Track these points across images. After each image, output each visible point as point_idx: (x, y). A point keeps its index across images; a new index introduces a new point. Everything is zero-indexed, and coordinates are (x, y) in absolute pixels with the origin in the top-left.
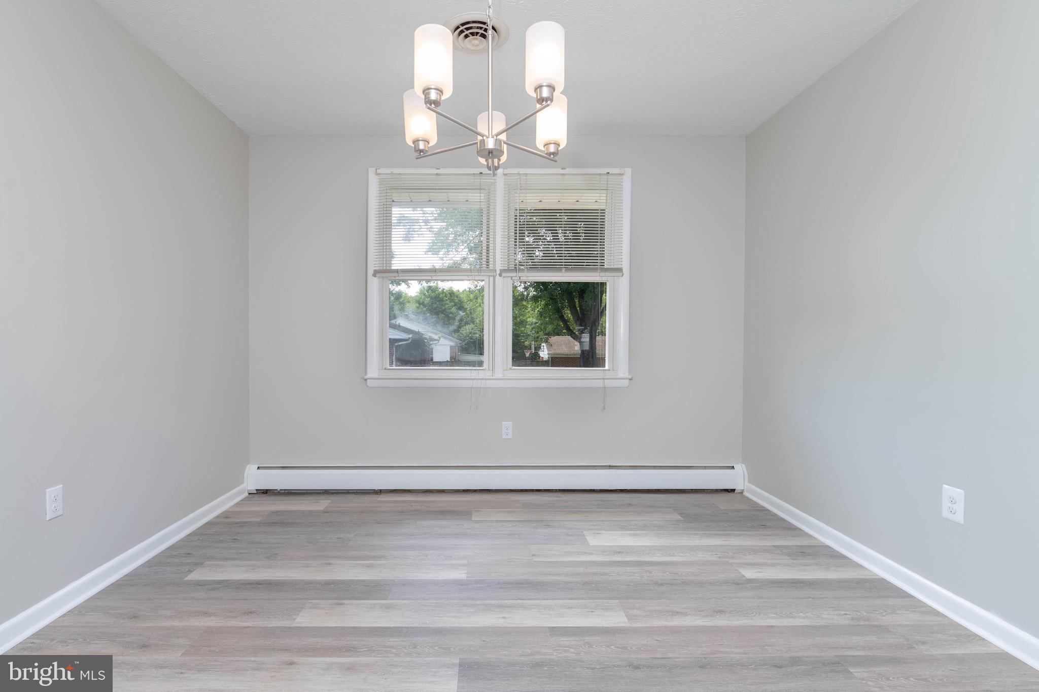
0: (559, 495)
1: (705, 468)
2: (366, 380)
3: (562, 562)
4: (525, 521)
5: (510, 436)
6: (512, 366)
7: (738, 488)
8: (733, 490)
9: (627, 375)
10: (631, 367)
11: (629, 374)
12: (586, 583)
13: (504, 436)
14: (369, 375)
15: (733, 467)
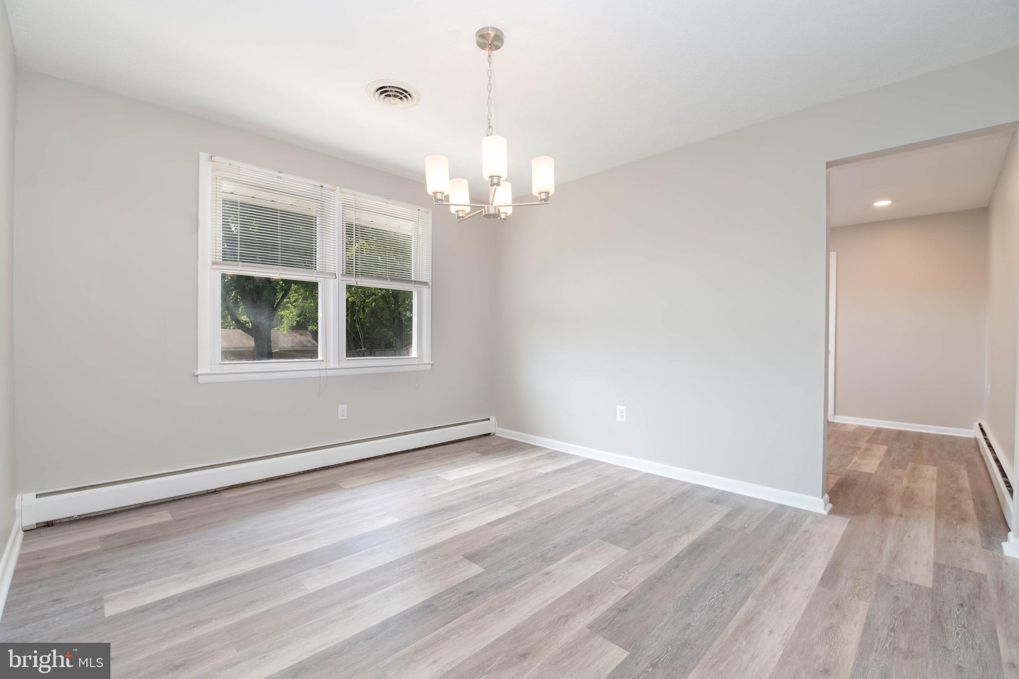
0: (388, 458)
1: (474, 422)
2: (197, 376)
3: (447, 493)
4: (383, 480)
5: (345, 417)
6: (347, 357)
7: (492, 432)
8: (489, 434)
9: (430, 362)
10: (433, 356)
11: (432, 361)
12: (475, 499)
13: (340, 418)
14: (200, 371)
15: (489, 419)
